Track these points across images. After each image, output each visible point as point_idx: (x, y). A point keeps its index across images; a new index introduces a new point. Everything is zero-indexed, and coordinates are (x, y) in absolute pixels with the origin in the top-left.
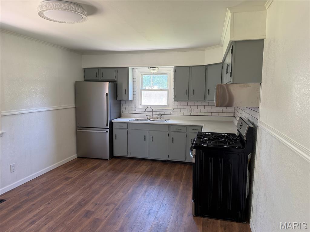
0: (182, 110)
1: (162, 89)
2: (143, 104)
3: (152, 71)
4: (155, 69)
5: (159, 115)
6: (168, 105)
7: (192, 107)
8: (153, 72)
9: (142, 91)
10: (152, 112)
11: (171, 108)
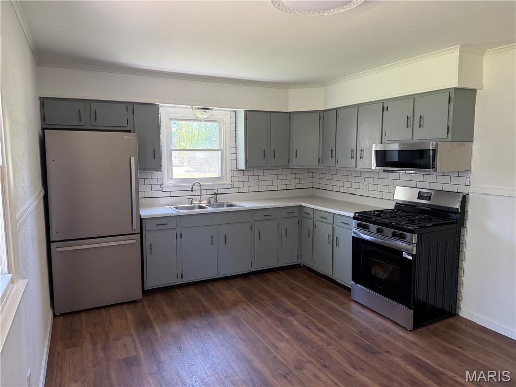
0: (246, 184)
1: (210, 148)
2: (175, 177)
3: (200, 114)
4: (206, 112)
5: (212, 196)
6: (222, 176)
7: (261, 178)
8: (201, 116)
9: (173, 152)
10: (200, 190)
11: (229, 182)
